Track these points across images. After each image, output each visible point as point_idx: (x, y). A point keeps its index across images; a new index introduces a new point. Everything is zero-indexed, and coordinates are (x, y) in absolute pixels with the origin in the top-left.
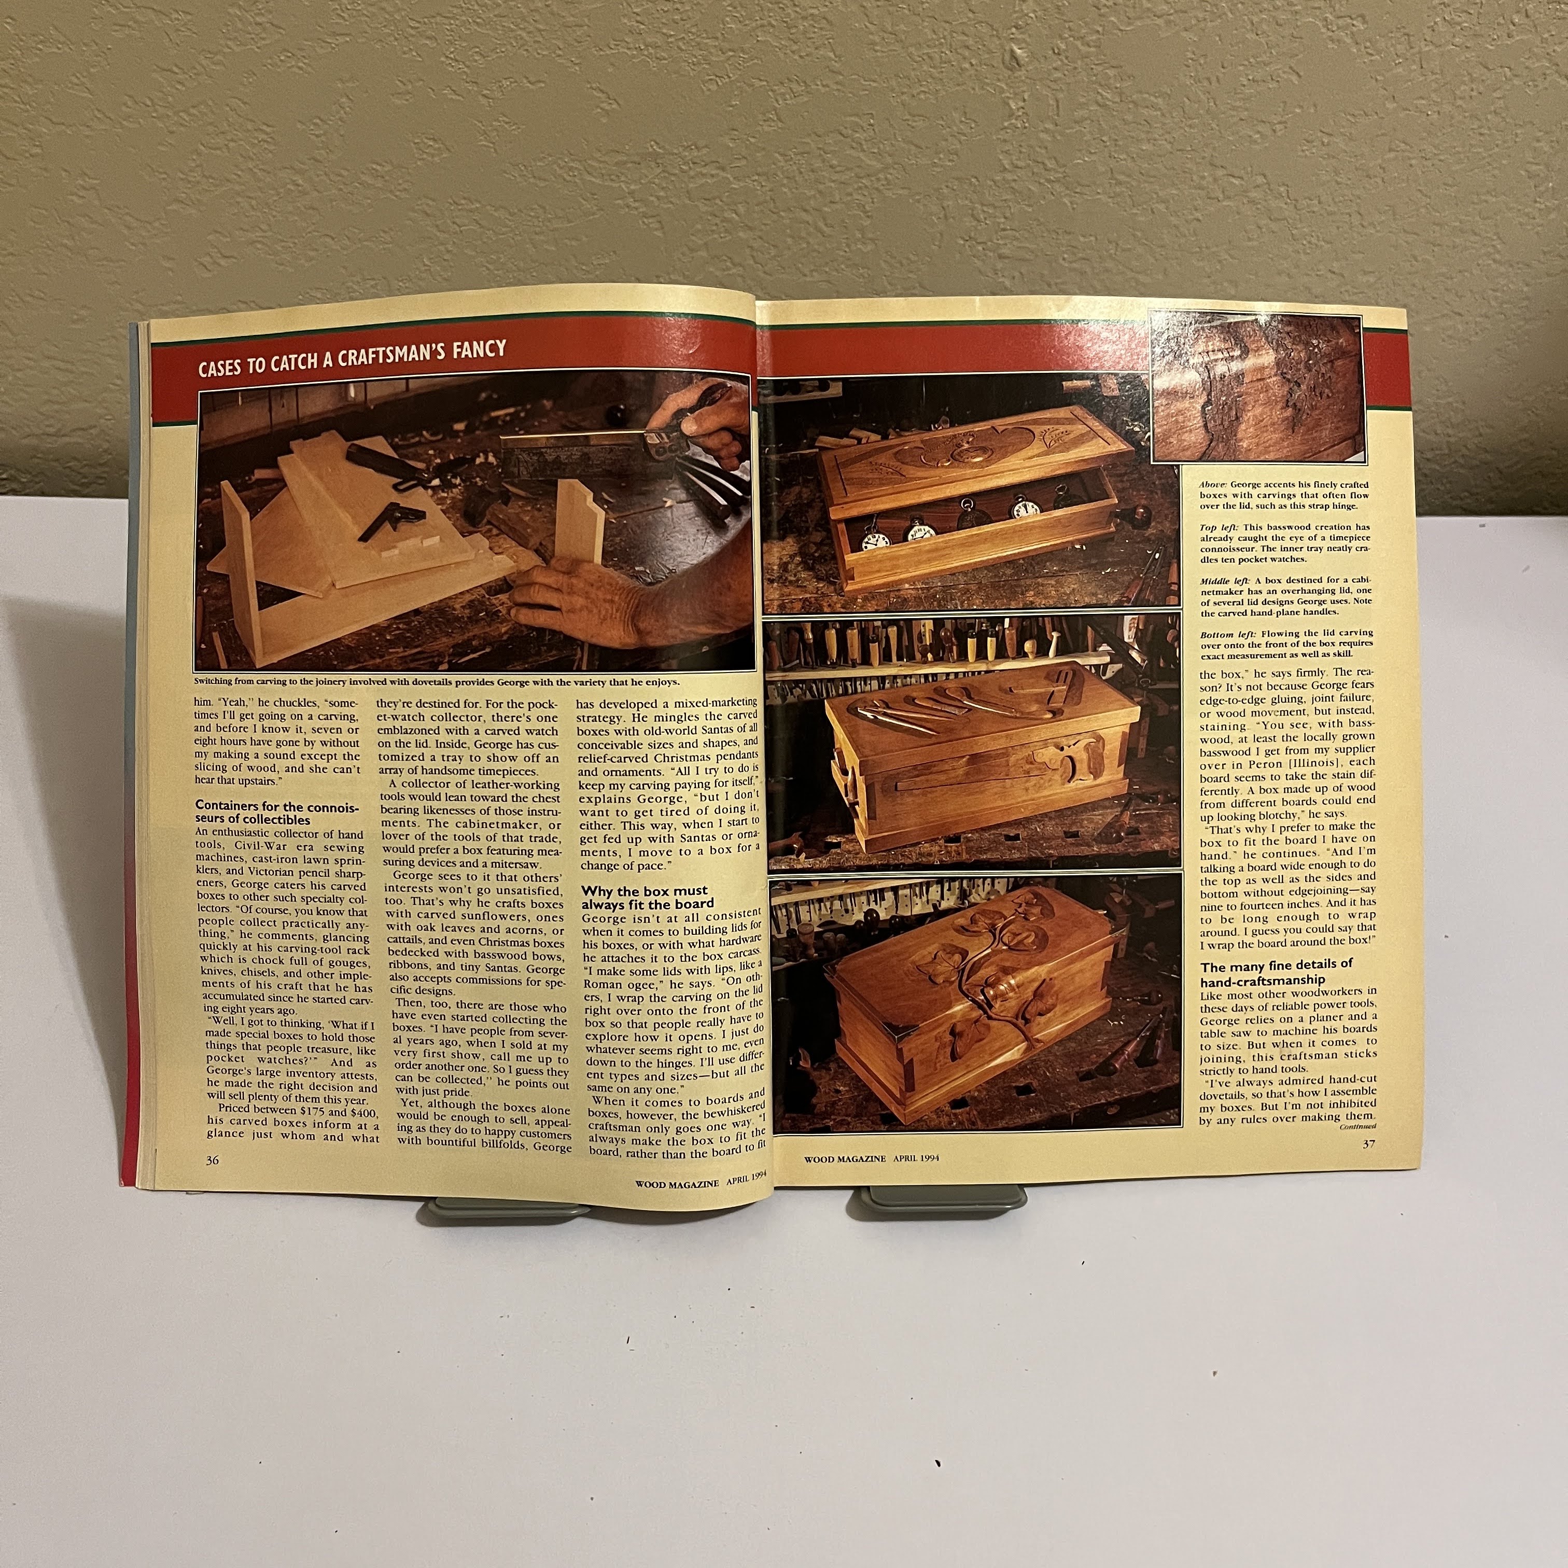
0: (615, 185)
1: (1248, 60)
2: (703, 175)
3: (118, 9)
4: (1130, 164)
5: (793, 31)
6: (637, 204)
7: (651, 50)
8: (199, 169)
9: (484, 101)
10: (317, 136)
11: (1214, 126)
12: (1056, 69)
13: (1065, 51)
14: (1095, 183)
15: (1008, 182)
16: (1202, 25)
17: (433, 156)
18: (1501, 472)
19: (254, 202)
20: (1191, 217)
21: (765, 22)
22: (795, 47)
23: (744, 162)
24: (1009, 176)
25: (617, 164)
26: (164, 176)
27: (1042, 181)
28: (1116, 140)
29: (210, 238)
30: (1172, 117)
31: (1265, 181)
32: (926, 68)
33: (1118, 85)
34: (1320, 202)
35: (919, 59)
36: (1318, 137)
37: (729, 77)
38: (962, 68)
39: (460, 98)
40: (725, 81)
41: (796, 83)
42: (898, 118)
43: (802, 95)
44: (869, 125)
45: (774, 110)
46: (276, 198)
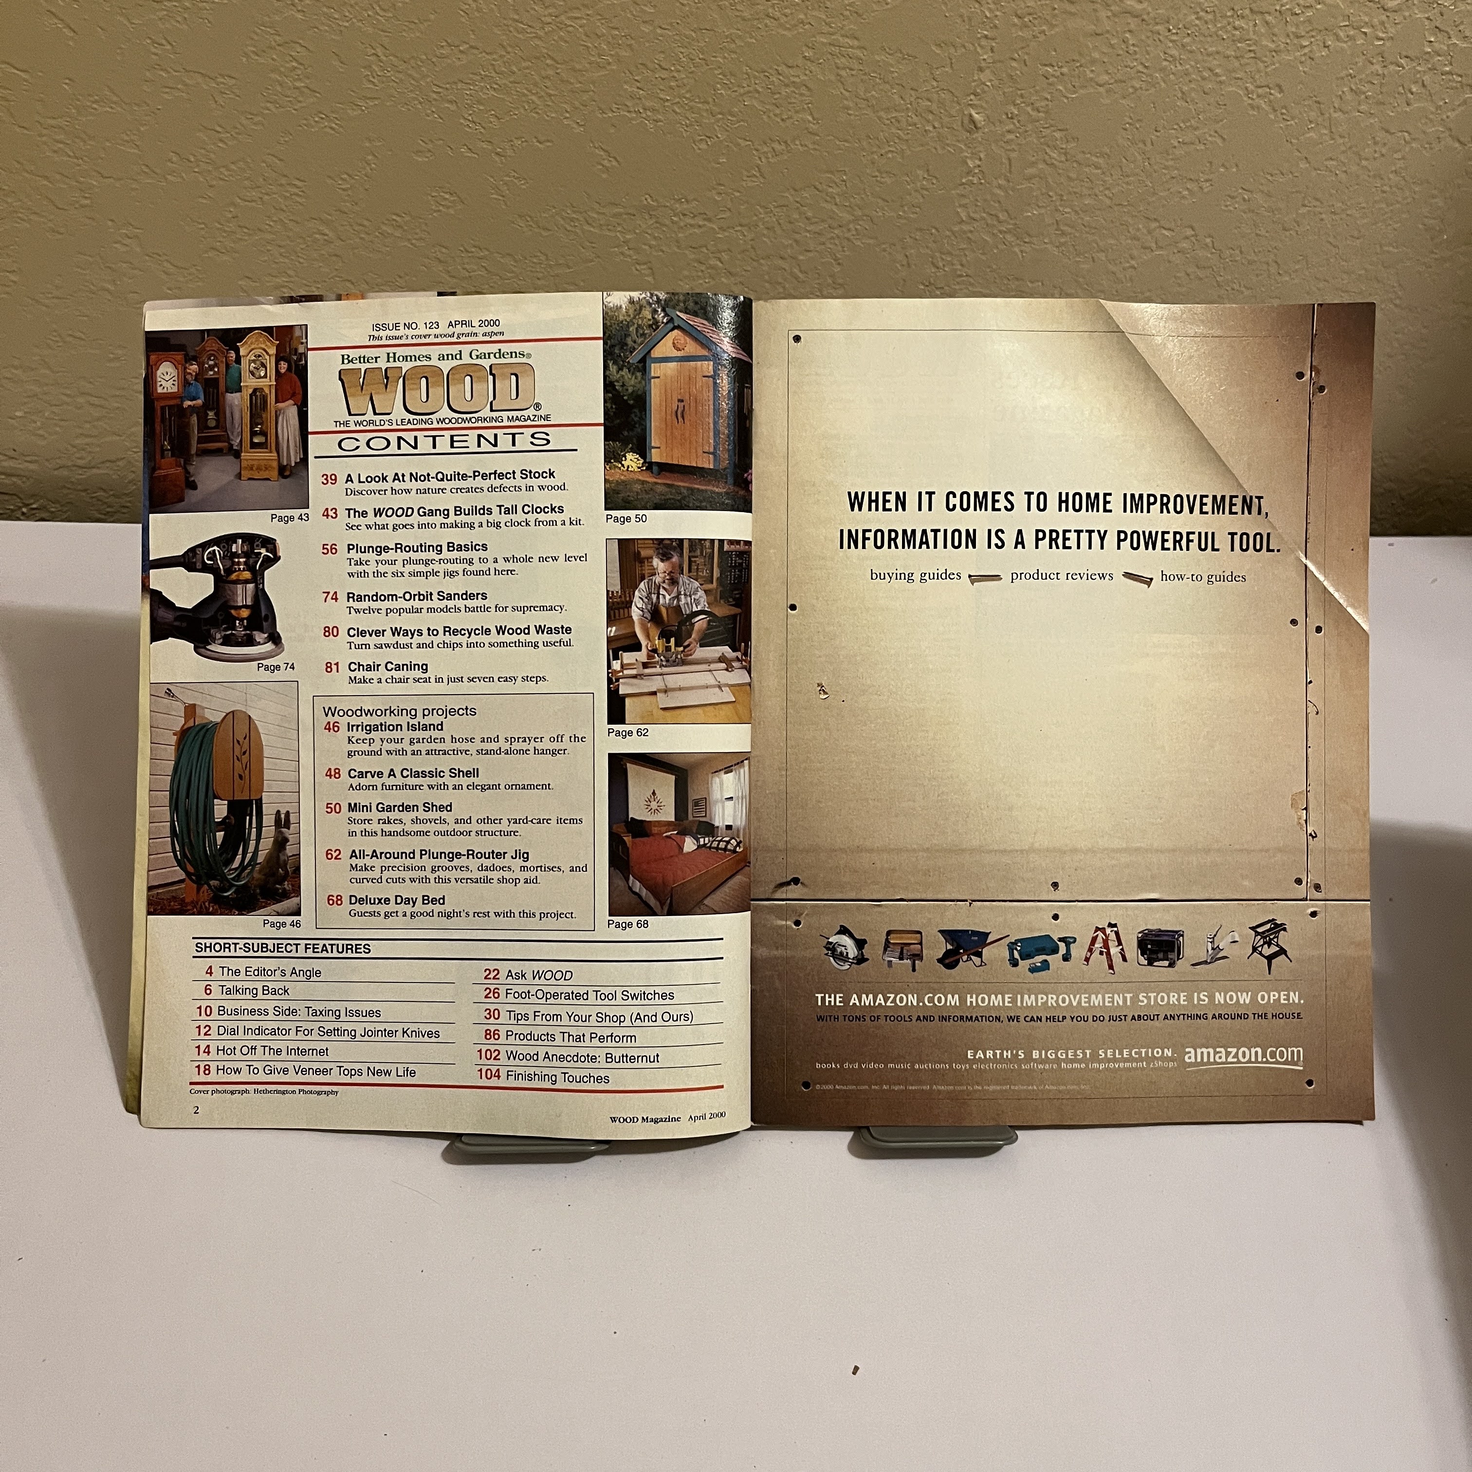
0: (612, 234)
1: (1178, 124)
2: (691, 225)
3: (169, 72)
4: (1074, 217)
5: (776, 97)
6: (631, 252)
7: (649, 113)
8: (236, 219)
9: (497, 158)
10: (344, 190)
11: (1149, 183)
12: (1009, 132)
13: (1017, 115)
14: (1043, 235)
15: (965, 232)
16: (1139, 92)
17: (448, 207)
18: (1403, 499)
19: (283, 250)
20: (1126, 265)
21: (751, 89)
22: (778, 111)
23: (728, 214)
24: (965, 227)
25: (615, 215)
26: (203, 226)
27: (995, 231)
28: (1062, 195)
29: (240, 283)
30: (1112, 175)
31: (1193, 233)
32: (894, 130)
33: (1064, 146)
34: (1241, 252)
35: (888, 122)
36: (1240, 193)
37: (718, 137)
38: (926, 131)
39: (475, 155)
40: (714, 141)
41: (777, 143)
42: (868, 175)
43: (782, 154)
44: (842, 181)
45: (758, 168)
46: (303, 246)
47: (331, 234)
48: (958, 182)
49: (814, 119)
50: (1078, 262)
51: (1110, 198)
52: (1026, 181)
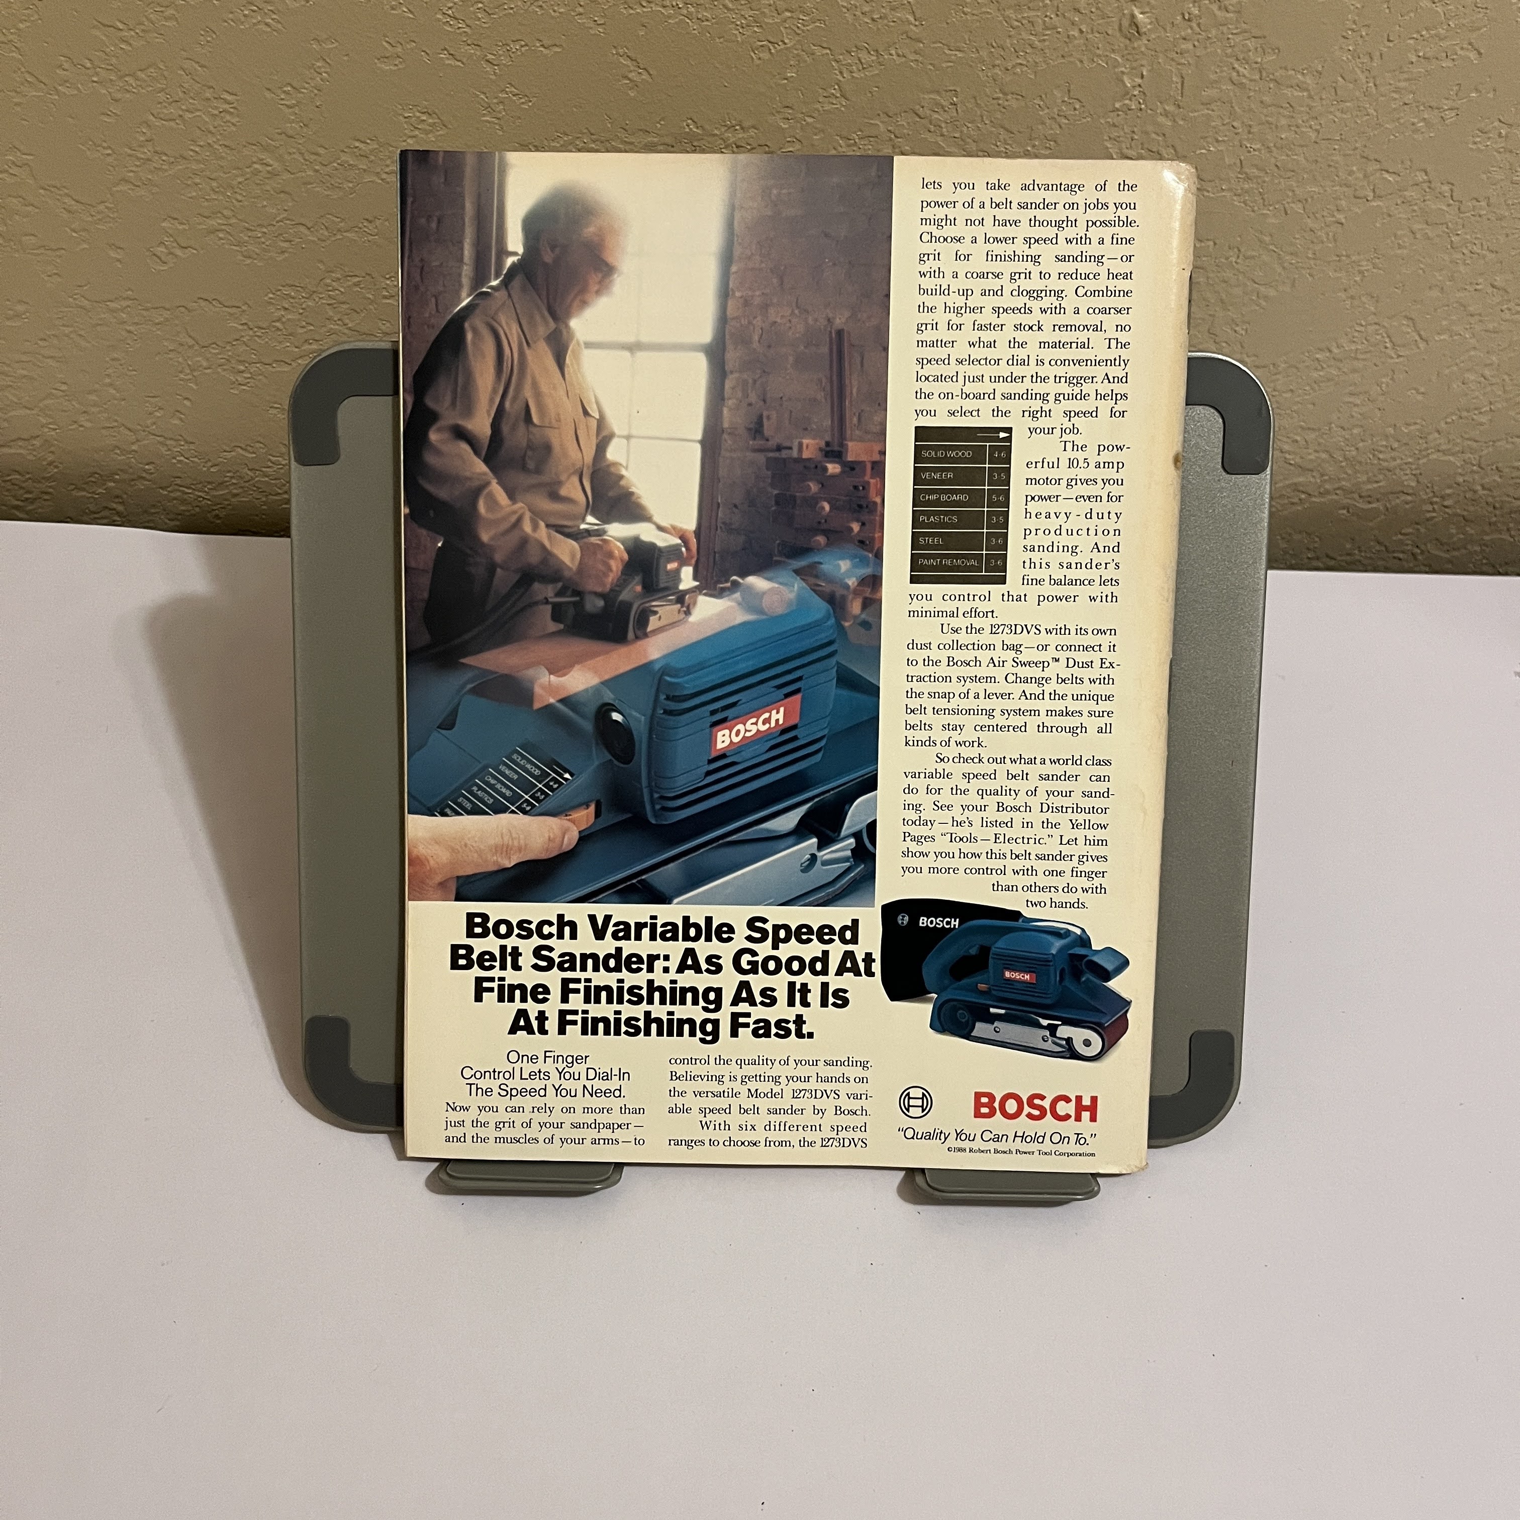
1: (1418, 32)
4: (1264, 155)
7: (693, 9)
8: (150, 144)
9: (489, 68)
10: (288, 107)
11: (1371, 111)
13: (1196, 16)
14: (1219, 178)
17: (427, 132)
19: (214, 184)
20: (1330, 219)
22: (867, 9)
23: (798, 146)
26: (109, 151)
28: (1250, 126)
29: (164, 224)
30: (1321, 99)
31: (1425, 178)
32: (1025, 35)
33: (1259, 60)
34: (1488, 205)
35: (1017, 23)
36: (1495, 127)
37: (785, 44)
38: (1068, 37)
39: (459, 64)
40: (779, 48)
41: (865, 52)
42: (988, 96)
43: (871, 66)
44: (951, 104)
45: (838, 84)
46: (240, 179)
47: (276, 165)
48: (1112, 109)
49: (916, 19)
50: (1263, 214)
51: (1317, 131)
52: (1202, 107)
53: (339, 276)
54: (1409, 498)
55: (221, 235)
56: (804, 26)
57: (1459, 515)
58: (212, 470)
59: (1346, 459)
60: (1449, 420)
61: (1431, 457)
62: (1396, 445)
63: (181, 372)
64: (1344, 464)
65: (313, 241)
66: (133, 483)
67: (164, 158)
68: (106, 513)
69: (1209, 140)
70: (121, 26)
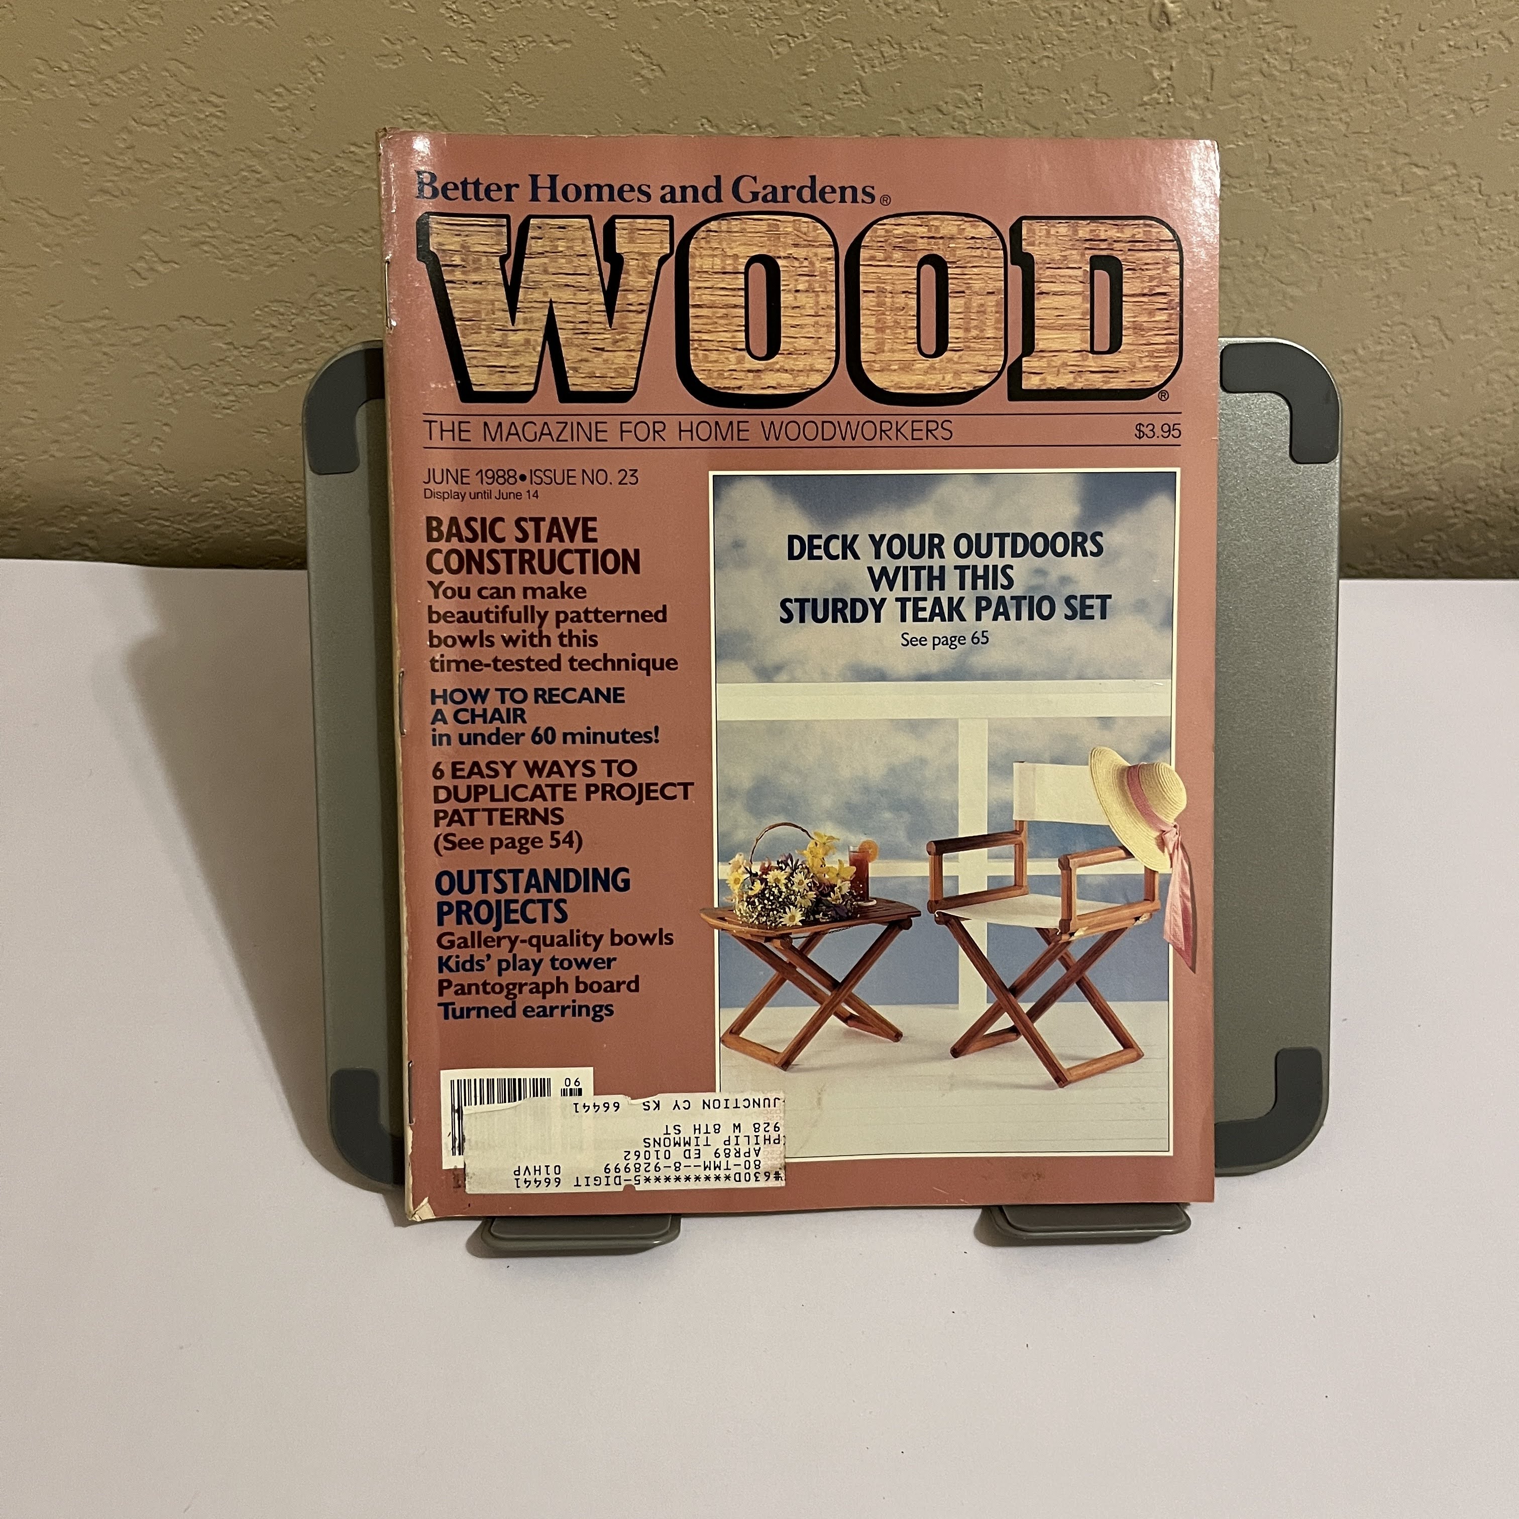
1: (1449, 21)
4: (1293, 149)
9: (494, 66)
10: (280, 110)
11: (1401, 102)
12: (1214, 29)
14: (1248, 174)
19: (199, 193)
20: (1358, 216)
28: (1280, 119)
29: (144, 238)
30: (1352, 91)
31: (1454, 171)
32: (1052, 26)
33: (1290, 50)
35: (1045, 14)
37: (805, 37)
38: (1097, 27)
39: (463, 62)
40: (799, 41)
41: (888, 44)
42: (1013, 91)
43: (894, 60)
44: (976, 99)
45: (859, 80)
46: (227, 188)
47: (265, 172)
48: (1140, 102)
49: (940, 11)
50: (1291, 211)
51: (1347, 124)
52: (1230, 100)
53: (332, 291)
54: (1431, 504)
55: (205, 248)
56: (824, 18)
57: (1479, 519)
58: (193, 500)
59: (1369, 464)
60: (1473, 422)
61: (1454, 461)
62: (1419, 449)
63: (161, 396)
64: (1366, 470)
65: (304, 253)
66: (106, 517)
67: (146, 166)
68: (78, 549)
69: (1237, 134)
70: (100, 24)
